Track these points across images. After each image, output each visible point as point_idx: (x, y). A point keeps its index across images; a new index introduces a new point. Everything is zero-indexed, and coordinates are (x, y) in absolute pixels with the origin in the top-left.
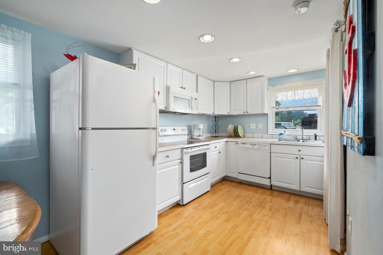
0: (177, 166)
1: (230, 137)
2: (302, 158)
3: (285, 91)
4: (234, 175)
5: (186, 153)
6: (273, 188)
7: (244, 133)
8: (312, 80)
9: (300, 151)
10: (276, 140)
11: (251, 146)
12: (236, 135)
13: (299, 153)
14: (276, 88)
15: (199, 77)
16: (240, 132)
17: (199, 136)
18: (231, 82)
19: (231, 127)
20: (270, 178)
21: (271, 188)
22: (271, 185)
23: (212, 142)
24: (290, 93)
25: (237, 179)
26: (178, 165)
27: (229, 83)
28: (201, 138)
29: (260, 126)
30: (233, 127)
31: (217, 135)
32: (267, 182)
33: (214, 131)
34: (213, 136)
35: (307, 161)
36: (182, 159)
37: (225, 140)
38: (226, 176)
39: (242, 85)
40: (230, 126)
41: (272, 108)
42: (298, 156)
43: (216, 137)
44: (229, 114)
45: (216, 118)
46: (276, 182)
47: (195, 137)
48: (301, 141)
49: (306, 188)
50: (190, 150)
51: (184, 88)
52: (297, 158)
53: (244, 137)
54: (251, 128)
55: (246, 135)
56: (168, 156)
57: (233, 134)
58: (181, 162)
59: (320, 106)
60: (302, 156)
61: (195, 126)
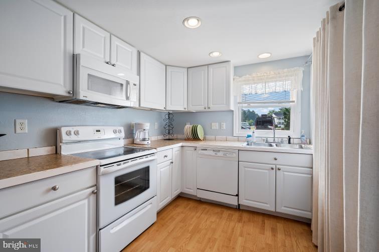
0: (86, 201)
1: (188, 139)
2: (279, 169)
3: (255, 83)
4: (191, 191)
5: (105, 174)
6: (241, 208)
7: (205, 134)
8: (286, 70)
9: (276, 159)
10: (245, 144)
11: (213, 153)
12: (195, 137)
13: (275, 162)
14: (243, 78)
15: (142, 54)
16: (200, 134)
17: (144, 140)
18: (188, 68)
19: (188, 128)
20: (237, 195)
21: (238, 208)
22: (239, 205)
23: (159, 149)
24: (260, 86)
25: (196, 196)
26: (88, 197)
27: (186, 69)
28: (146, 142)
29: (224, 126)
30: (191, 126)
31: (171, 137)
32: (233, 201)
33: (167, 131)
34: (165, 138)
35: (285, 173)
36: (97, 185)
37: (180, 144)
38: (181, 193)
39: (203, 72)
40: (187, 126)
41: (239, 103)
42: (274, 166)
43: (169, 140)
44: (186, 110)
45: (171, 115)
46: (245, 201)
47: (138, 141)
48: (274, 144)
49: (283, 208)
50: (115, 167)
51: (113, 65)
52: (272, 169)
53: (205, 139)
54: (213, 128)
55: (207, 137)
56: (54, 189)
57: (190, 136)
58: (93, 192)
59: (293, 102)
60: (278, 166)
61: (139, 126)
